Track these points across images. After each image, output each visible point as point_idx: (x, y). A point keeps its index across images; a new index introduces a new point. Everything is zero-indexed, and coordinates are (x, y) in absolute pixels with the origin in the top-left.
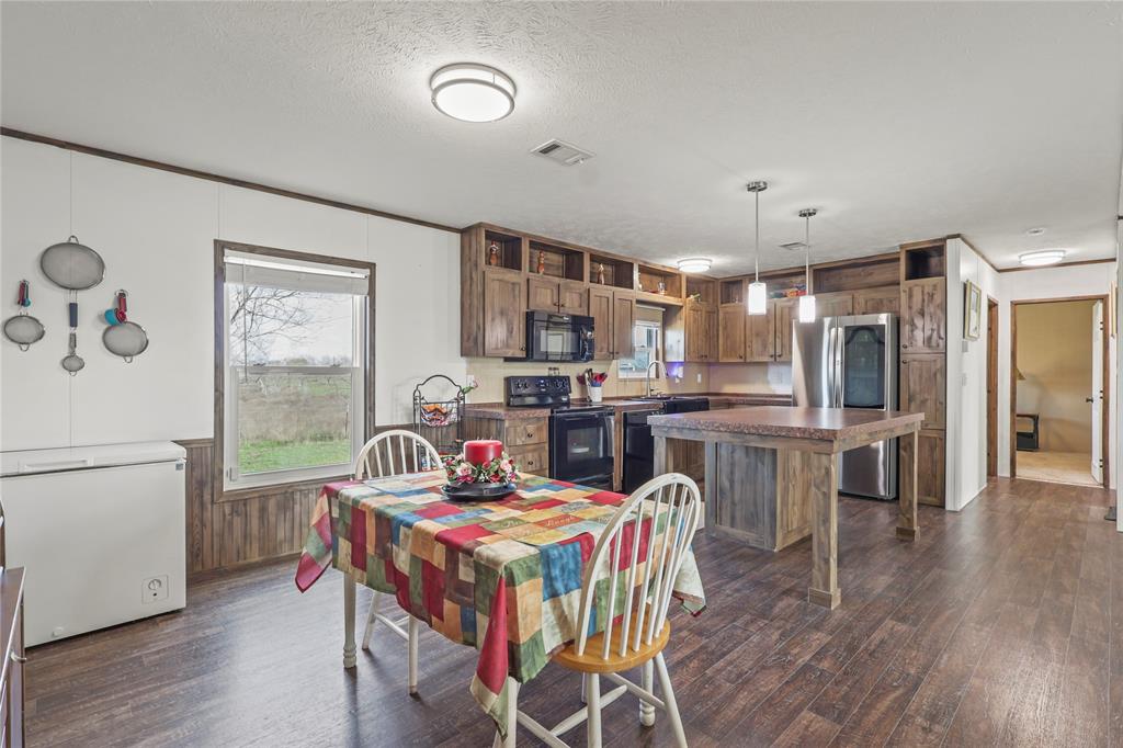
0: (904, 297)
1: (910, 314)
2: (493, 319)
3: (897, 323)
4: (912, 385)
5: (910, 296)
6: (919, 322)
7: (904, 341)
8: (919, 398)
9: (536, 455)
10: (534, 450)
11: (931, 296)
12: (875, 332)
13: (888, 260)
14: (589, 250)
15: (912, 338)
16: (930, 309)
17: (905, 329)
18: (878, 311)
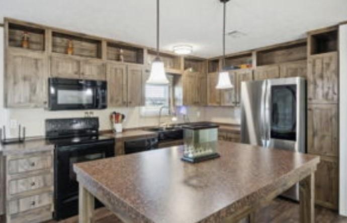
0: (309, 66)
1: (314, 77)
2: (15, 83)
3: (305, 84)
4: (315, 124)
5: (314, 65)
6: (319, 82)
7: (310, 95)
8: (320, 134)
9: (40, 178)
10: (39, 174)
11: (328, 65)
12: (292, 88)
13: (300, 44)
14: (105, 40)
15: (315, 93)
16: (327, 74)
17: (311, 88)
18: (294, 75)
